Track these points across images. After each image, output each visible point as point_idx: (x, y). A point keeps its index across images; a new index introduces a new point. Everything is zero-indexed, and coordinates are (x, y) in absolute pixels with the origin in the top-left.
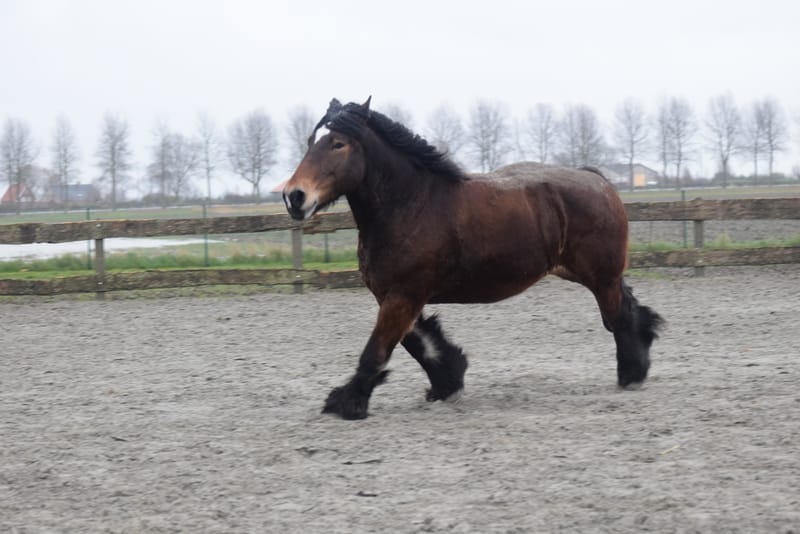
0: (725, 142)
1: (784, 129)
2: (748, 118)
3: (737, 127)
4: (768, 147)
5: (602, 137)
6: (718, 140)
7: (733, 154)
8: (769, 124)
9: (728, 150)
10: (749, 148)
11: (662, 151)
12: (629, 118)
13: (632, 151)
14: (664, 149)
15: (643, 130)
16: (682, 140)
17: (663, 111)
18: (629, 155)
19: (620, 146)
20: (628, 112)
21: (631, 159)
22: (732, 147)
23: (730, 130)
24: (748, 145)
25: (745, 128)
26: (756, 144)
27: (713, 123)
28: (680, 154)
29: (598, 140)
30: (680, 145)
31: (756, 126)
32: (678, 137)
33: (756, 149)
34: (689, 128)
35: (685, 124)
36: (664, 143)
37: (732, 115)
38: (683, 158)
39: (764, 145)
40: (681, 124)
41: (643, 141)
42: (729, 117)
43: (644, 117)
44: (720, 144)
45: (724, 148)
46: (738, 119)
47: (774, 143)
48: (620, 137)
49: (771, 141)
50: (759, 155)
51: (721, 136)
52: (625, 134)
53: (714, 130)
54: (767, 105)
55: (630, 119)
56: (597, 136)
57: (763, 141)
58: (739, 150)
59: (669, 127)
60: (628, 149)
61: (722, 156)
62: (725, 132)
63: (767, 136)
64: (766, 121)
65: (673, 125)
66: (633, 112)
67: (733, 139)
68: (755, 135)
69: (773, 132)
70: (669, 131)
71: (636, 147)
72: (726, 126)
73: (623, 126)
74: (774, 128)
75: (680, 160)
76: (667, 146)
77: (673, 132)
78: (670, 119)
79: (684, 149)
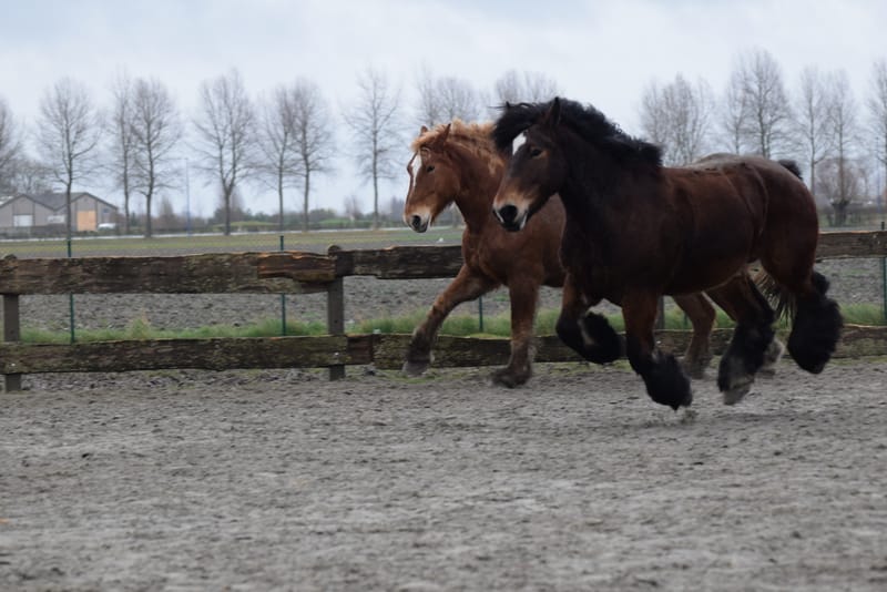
0: (228, 156)
1: (329, 135)
2: (267, 117)
3: (248, 131)
4: (302, 165)
5: (19, 147)
6: (216, 153)
7: (243, 177)
8: (304, 127)
9: (234, 171)
10: (269, 167)
11: (122, 171)
12: (65, 114)
13: (70, 172)
14: (125, 167)
15: (88, 134)
16: (155, 153)
17: (124, 104)
18: (66, 177)
19: (50, 162)
20: (63, 105)
21: (69, 186)
22: (239, 166)
23: (237, 136)
24: (268, 162)
25: (262, 132)
26: (282, 160)
27: (208, 126)
28: (152, 177)
29: (12, 153)
30: (152, 161)
32: (150, 147)
33: (282, 170)
34: (165, 132)
35: (160, 126)
36: (125, 157)
37: (240, 111)
38: (156, 183)
39: (295, 163)
40: (153, 127)
41: (90, 153)
42: (235, 113)
43: (91, 113)
44: (220, 160)
45: (228, 167)
46: (250, 116)
47: (310, 159)
48: (50, 147)
49: (306, 157)
50: (287, 180)
51: (221, 147)
52: (59, 144)
53: (210, 137)
54: (300, 93)
55: (66, 117)
56: (12, 145)
57: (293, 155)
58: (252, 171)
59: (133, 130)
60: (63, 168)
61: (224, 181)
62: (229, 140)
63: (298, 147)
64: (298, 122)
65: (141, 128)
66: (72, 105)
67: (242, 152)
68: (281, 146)
69: (310, 140)
70: (134, 138)
71: (76, 164)
72: (229, 131)
73: (54, 129)
74: (310, 134)
75: (151, 187)
76: (131, 162)
77: (140, 138)
78: (136, 118)
79: (158, 169)
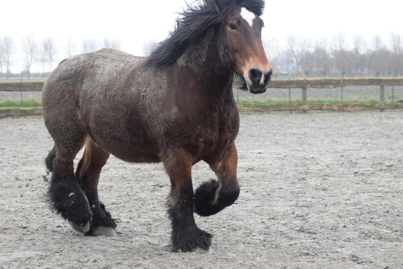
0: (29, 56)
2: (40, 47)
3: (35, 50)
4: (49, 60)
6: (26, 56)
7: (34, 62)
8: (50, 49)
9: (31, 60)
10: (40, 60)
16: (9, 55)
23: (32, 51)
25: (39, 50)
26: (44, 58)
27: (24, 48)
28: (8, 62)
30: (8, 57)
31: (43, 50)
32: (8, 53)
33: (44, 61)
34: (12, 50)
35: (11, 48)
37: (33, 44)
38: (9, 64)
40: (9, 48)
42: (31, 45)
44: (27, 58)
45: (29, 60)
46: (35, 46)
49: (51, 57)
50: (45, 63)
51: (27, 54)
53: (25, 51)
54: (49, 41)
57: (47, 57)
62: (29, 52)
63: (48, 55)
64: (49, 48)
65: (6, 48)
67: (33, 56)
68: (43, 54)
69: (52, 53)
70: (3, 51)
72: (30, 50)
74: (52, 51)
75: (8, 64)
77: (5, 51)
79: (10, 60)
